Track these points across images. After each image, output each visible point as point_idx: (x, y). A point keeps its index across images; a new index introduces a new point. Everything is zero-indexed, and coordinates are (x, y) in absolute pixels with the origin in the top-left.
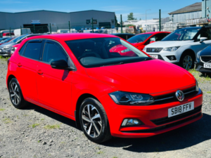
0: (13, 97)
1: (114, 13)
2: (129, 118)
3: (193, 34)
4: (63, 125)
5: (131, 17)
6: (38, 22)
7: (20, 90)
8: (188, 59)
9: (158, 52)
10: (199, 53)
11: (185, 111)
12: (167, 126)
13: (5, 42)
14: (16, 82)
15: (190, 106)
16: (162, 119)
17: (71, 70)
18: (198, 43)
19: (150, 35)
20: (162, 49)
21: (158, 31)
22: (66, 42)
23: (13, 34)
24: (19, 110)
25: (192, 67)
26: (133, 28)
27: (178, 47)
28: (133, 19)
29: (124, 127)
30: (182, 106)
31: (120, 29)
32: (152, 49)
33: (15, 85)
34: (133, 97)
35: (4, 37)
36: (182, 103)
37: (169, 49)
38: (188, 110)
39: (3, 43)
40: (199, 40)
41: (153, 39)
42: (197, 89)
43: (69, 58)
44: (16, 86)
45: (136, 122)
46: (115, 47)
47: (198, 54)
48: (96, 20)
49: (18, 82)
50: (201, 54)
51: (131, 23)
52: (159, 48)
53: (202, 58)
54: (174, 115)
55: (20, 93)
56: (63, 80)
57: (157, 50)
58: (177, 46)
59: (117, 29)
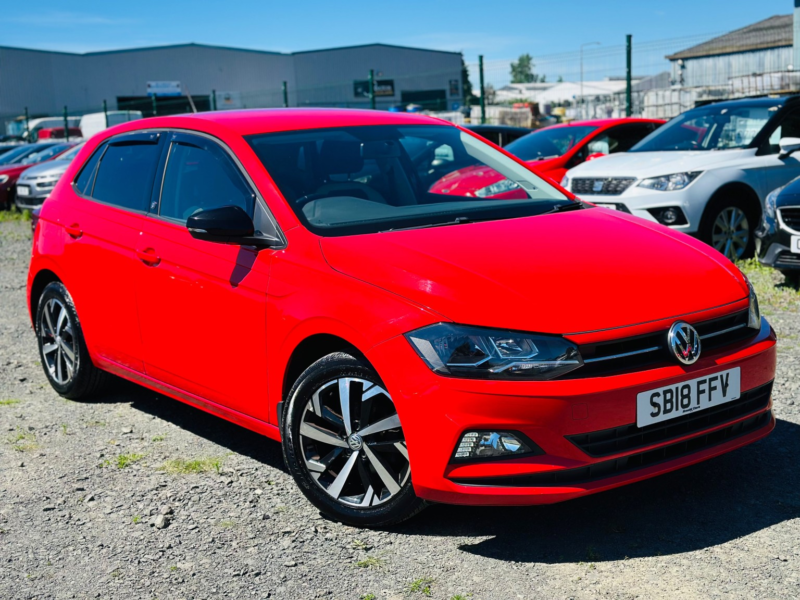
0: (52, 356)
1: (460, 54)
2: (483, 430)
3: (752, 127)
4: (235, 460)
5: (522, 72)
6: (171, 88)
7: (76, 327)
8: (733, 221)
9: (616, 192)
10: (774, 195)
11: (705, 404)
12: (633, 462)
13: (45, 159)
14: (62, 297)
15: (725, 387)
16: (614, 434)
17: (265, 244)
18: (772, 160)
19: (589, 132)
20: (631, 180)
21: (623, 116)
22: (248, 139)
23: (77, 132)
24: (72, 405)
25: (748, 254)
26: (528, 110)
27: (692, 176)
28: (530, 78)
29: (464, 461)
30: (693, 383)
31: (476, 111)
32: (592, 181)
33: (58, 309)
34: (500, 346)
35: (42, 142)
36: (691, 372)
37: (660, 183)
38: (718, 399)
39: (35, 163)
40: (776, 149)
41: (601, 146)
42: (755, 322)
43: (260, 201)
44: (64, 313)
45: (512, 445)
46: (456, 174)
47: (770, 201)
48: (390, 83)
49: (70, 299)
50: (780, 202)
51: (525, 92)
52: (619, 180)
53: (785, 214)
54: (662, 418)
55: (76, 338)
56: (234, 284)
57: (613, 187)
58: (690, 169)
59: (468, 115)
